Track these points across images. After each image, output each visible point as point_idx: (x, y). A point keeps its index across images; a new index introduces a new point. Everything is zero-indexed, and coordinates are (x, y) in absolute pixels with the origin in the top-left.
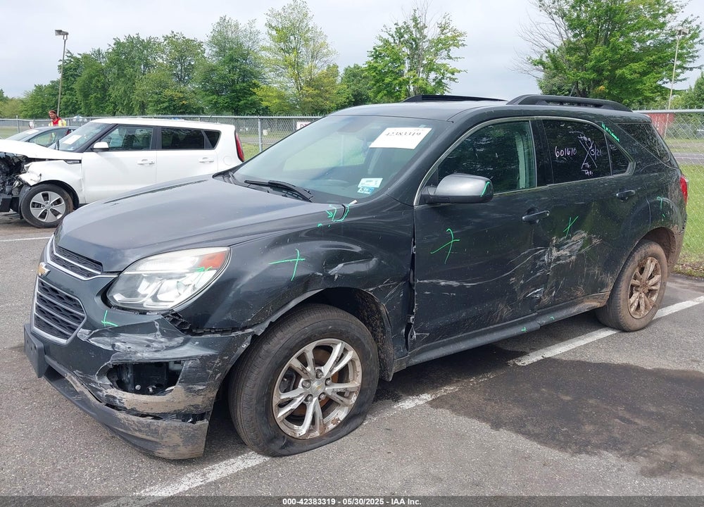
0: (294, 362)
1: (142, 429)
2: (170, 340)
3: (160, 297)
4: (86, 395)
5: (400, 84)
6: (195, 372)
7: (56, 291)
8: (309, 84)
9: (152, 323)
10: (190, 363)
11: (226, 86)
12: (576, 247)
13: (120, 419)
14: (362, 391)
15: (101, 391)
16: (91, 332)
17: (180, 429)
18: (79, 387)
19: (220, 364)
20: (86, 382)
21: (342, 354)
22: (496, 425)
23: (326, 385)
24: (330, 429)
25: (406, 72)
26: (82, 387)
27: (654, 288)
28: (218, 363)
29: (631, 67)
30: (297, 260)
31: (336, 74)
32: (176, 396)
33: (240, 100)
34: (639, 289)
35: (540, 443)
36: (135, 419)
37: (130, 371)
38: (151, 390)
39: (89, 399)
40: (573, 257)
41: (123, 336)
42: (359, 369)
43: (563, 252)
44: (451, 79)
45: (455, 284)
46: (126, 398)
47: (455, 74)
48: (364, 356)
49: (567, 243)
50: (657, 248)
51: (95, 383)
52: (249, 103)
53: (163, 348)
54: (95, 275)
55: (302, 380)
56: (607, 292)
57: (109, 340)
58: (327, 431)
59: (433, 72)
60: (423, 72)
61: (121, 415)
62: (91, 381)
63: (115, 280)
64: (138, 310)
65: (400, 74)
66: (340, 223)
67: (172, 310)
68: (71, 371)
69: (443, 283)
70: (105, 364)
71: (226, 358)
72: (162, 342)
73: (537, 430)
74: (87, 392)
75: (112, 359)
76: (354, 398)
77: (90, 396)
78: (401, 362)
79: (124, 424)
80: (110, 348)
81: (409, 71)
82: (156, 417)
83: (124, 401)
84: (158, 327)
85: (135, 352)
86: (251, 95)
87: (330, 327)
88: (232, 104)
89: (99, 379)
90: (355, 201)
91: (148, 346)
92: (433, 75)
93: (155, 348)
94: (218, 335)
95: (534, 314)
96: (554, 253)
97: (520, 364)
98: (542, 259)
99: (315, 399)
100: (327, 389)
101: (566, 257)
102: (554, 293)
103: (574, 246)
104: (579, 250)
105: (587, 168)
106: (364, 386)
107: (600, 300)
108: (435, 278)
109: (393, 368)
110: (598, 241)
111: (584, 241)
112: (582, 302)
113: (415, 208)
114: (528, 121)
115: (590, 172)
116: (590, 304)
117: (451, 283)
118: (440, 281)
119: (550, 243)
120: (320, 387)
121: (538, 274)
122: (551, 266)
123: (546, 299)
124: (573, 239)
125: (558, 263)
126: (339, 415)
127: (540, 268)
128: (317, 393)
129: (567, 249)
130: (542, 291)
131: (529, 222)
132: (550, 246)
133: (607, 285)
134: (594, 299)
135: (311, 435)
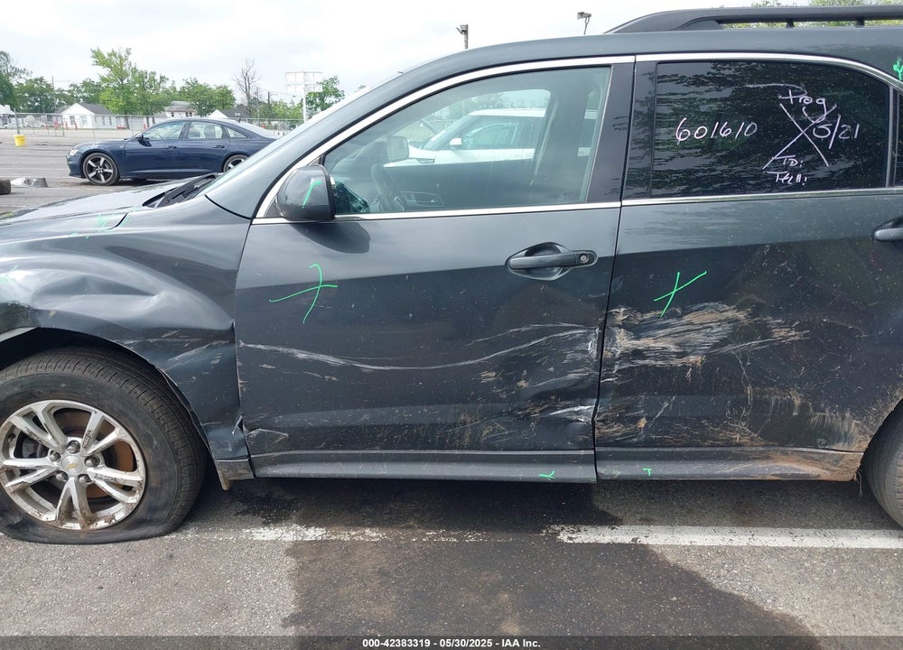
12: (700, 339)
23: (86, 464)
24: (98, 527)
43: (656, 343)
45: (332, 361)
58: (93, 527)
69: (302, 355)
76: (137, 497)
95: (582, 452)
96: (623, 341)
97: (564, 537)
98: (578, 348)
99: (72, 480)
100: (91, 471)
101: (663, 354)
102: (642, 423)
103: (693, 335)
104: (715, 346)
105: (786, 168)
106: (153, 484)
107: (828, 466)
108: (283, 345)
109: (219, 472)
110: (794, 335)
111: (734, 328)
112: (768, 458)
113: (255, 221)
114: (608, 66)
115: (799, 177)
116: (795, 466)
117: (321, 357)
118: (295, 351)
119: (601, 319)
120: (75, 466)
121: (571, 376)
122: (616, 367)
123: (617, 430)
124: (687, 318)
125: (641, 362)
126: (118, 513)
127: (576, 365)
128: (73, 473)
129: (669, 339)
130: (592, 411)
131: (528, 270)
132: (604, 327)
133: (847, 438)
134: (808, 458)
135: (69, 525)
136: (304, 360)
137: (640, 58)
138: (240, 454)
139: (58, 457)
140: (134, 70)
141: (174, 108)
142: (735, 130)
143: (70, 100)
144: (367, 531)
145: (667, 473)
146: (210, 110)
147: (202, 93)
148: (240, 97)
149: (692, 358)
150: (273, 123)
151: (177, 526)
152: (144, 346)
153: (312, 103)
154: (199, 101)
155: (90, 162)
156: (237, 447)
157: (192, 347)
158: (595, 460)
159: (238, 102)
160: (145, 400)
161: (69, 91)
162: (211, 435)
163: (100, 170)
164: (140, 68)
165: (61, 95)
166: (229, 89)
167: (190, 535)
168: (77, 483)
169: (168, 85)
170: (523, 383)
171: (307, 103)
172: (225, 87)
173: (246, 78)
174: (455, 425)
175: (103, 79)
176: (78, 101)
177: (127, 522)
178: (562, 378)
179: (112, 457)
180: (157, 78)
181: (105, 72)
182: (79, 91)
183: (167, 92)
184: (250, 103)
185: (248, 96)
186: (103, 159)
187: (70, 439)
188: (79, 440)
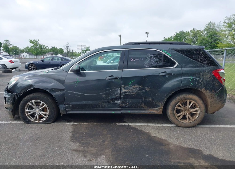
0: (29, 103)
6: (8, 100)
11: (208, 44)
22: (73, 132)
24: (41, 122)
34: (183, 111)
43: (128, 91)
49: (130, 88)
56: (160, 108)
76: (47, 116)
95: (119, 109)
96: (123, 90)
97: (117, 124)
98: (117, 91)
99: (37, 114)
100: (40, 112)
101: (130, 92)
102: (128, 104)
103: (134, 89)
104: (137, 91)
105: (147, 65)
106: (50, 114)
107: (158, 111)
108: (72, 91)
109: (61, 112)
110: (149, 90)
111: (140, 88)
112: (148, 110)
113: (68, 72)
114: (121, 50)
115: (149, 66)
116: (153, 111)
117: (78, 93)
118: (74, 92)
119: (120, 87)
120: (38, 111)
121: (116, 96)
122: (123, 94)
123: (124, 105)
124: (133, 87)
125: (126, 94)
126: (44, 119)
127: (117, 94)
128: (37, 112)
129: (130, 90)
130: (120, 102)
131: (109, 79)
132: (120, 88)
133: (159, 106)
134: (154, 110)
135: (36, 121)
136: (75, 93)
137: (126, 49)
138: (64, 109)
139: (35, 110)
140: (40, 44)
141: (49, 53)
142: (139, 60)
143: (23, 51)
144: (85, 123)
145: (132, 112)
146: (57, 54)
147: (56, 50)
148: (65, 51)
149: (134, 93)
150: (73, 57)
151: (53, 122)
152: (50, 91)
153: (83, 52)
154: (55, 52)
155: (30, 66)
156: (64, 108)
157: (58, 91)
158: (121, 110)
159: (65, 52)
160: (50, 100)
161: (23, 49)
162: (60, 106)
163: (32, 68)
164: (41, 44)
165: (21, 50)
166: (63, 49)
167: (55, 123)
168: (38, 114)
169: (47, 48)
170: (109, 97)
171: (82, 53)
172: (62, 48)
173: (67, 46)
174: (99, 104)
175: (32, 47)
176: (25, 52)
177: (46, 121)
178: (115, 96)
179: (43, 110)
180: (45, 46)
181: (32, 45)
182: (25, 49)
183: (47, 49)
184: (67, 52)
185: (67, 51)
186: (33, 65)
187: (37, 107)
188: (39, 107)
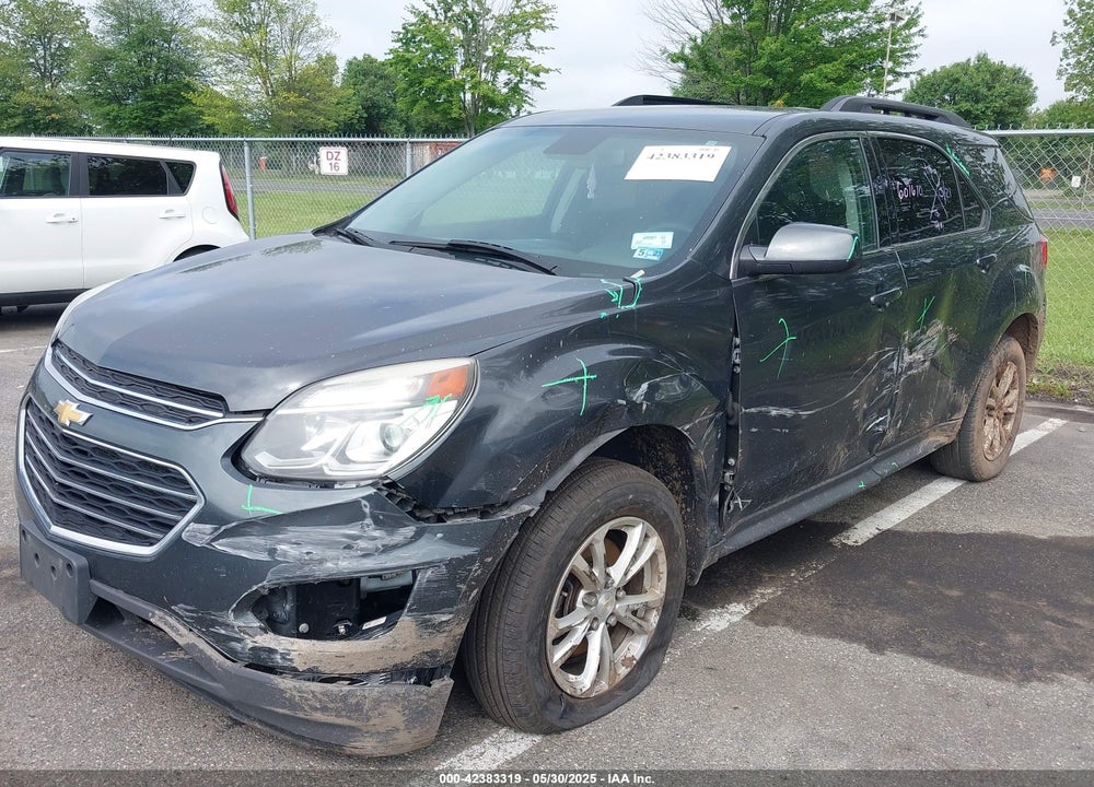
0: (578, 562)
1: (331, 705)
2: (391, 533)
3: (350, 454)
4: (201, 651)
5: (450, 90)
6: (438, 589)
7: (114, 454)
8: (289, 86)
9: (356, 503)
10: (429, 572)
11: (134, 88)
12: (931, 347)
13: (282, 691)
14: (666, 607)
15: (239, 640)
16: (216, 529)
17: (404, 698)
18: (184, 636)
19: (479, 572)
20: (203, 624)
21: (641, 545)
22: (877, 646)
23: (617, 598)
24: (622, 677)
25: (458, 69)
26: (191, 634)
27: (1010, 410)
28: (476, 571)
29: (821, 70)
30: (585, 377)
31: (334, 70)
32: (399, 639)
33: (161, 114)
34: (994, 413)
35: (959, 669)
36: (317, 687)
37: (290, 597)
38: (342, 630)
39: (209, 659)
40: (927, 364)
41: (294, 532)
42: (663, 568)
43: (918, 356)
44: (533, 83)
45: (788, 412)
46: (299, 650)
47: (541, 74)
48: (670, 546)
49: (921, 341)
50: (1015, 347)
51: (227, 626)
52: (179, 118)
53: (377, 550)
54: (207, 419)
55: (582, 593)
56: (959, 417)
57: (262, 542)
58: (618, 680)
59: (503, 71)
60: (486, 70)
61: (285, 683)
62: (214, 623)
63: (258, 426)
64: (317, 481)
65: (447, 73)
66: (632, 311)
67: (387, 478)
68: (165, 606)
69: (774, 413)
70: (255, 588)
71: (489, 560)
72: (375, 539)
73: (943, 650)
74: (202, 645)
75: (269, 576)
76: (654, 618)
77: (211, 652)
78: (715, 550)
79: (291, 700)
80: (264, 557)
81: (463, 68)
82: (353, 681)
83: (293, 655)
84: (367, 510)
85: (321, 561)
86: (181, 104)
87: (631, 496)
88: (147, 120)
89: (236, 617)
90: (642, 272)
91: (348, 547)
92: (503, 76)
93: (362, 550)
94: (475, 519)
96: (906, 358)
97: (851, 543)
98: (889, 367)
99: (602, 626)
101: (918, 363)
102: (899, 423)
103: (929, 346)
104: (934, 352)
109: (704, 563)
110: (955, 337)
112: (927, 437)
113: (733, 283)
116: (936, 439)
119: (901, 341)
120: (609, 603)
121: (884, 392)
122: (902, 379)
123: (891, 433)
125: (909, 373)
129: (921, 351)
130: (888, 419)
132: (901, 346)
133: (960, 408)
134: (942, 431)
139: (595, 599)
168: (607, 627)
178: (881, 396)
187: (606, 572)
188: (610, 571)
